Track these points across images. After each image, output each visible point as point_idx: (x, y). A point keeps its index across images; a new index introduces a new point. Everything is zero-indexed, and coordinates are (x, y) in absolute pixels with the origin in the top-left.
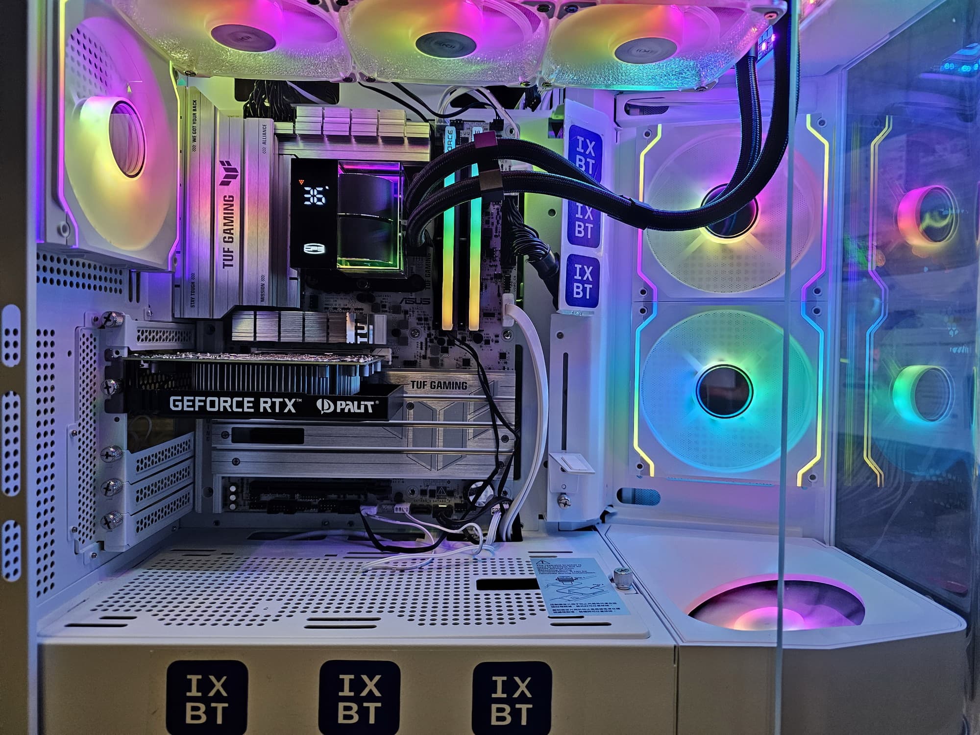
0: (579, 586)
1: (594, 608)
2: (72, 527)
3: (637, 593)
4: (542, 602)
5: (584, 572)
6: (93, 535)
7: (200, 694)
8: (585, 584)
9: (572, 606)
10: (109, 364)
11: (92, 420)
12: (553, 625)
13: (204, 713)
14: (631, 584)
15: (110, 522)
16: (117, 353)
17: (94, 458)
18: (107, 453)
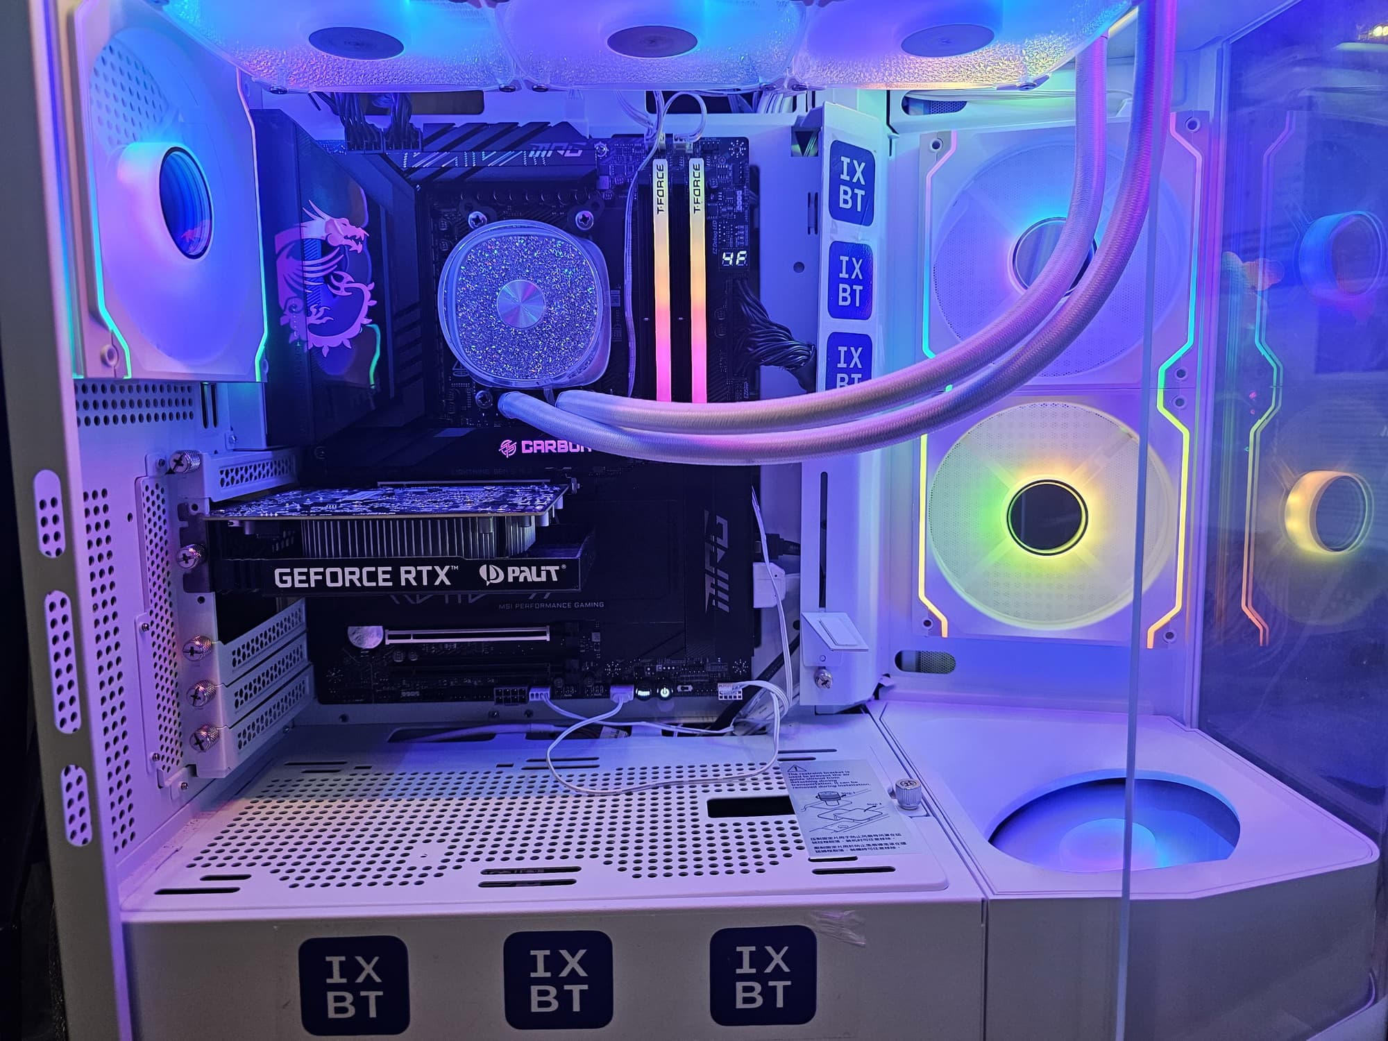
0: (848, 807)
1: (871, 843)
2: (152, 754)
3: (928, 815)
4: (798, 835)
5: (855, 784)
6: (181, 759)
7: (344, 981)
8: (857, 802)
9: (841, 840)
10: (185, 524)
11: (168, 604)
12: (817, 872)
13: (352, 1004)
14: (920, 802)
15: (203, 741)
16: (195, 507)
17: (174, 654)
18: (192, 648)
